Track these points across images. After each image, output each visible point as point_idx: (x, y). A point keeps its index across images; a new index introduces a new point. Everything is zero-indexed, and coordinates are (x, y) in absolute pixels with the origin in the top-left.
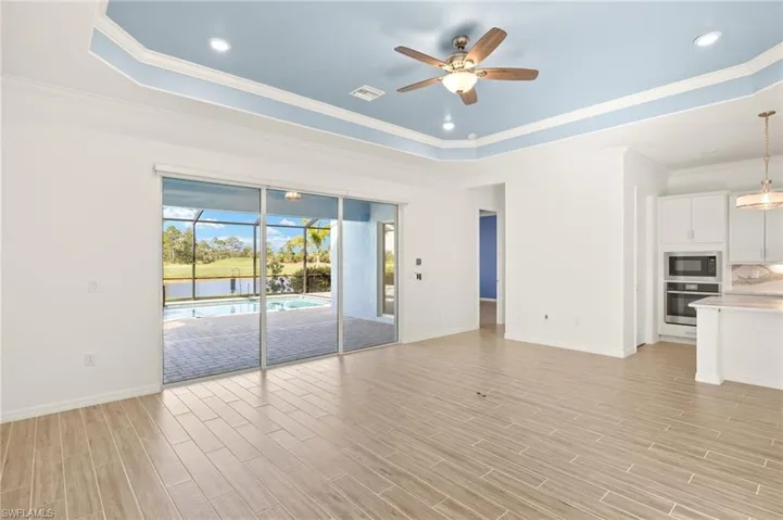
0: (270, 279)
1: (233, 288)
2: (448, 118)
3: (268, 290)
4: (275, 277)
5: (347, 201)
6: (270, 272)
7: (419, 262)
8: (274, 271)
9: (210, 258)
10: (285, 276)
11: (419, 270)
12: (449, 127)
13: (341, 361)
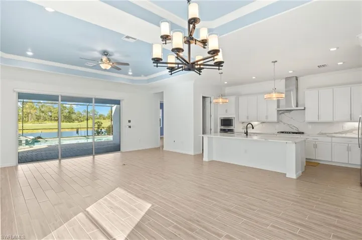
0: (96, 129)
1: (77, 132)
2: (130, 71)
3: (95, 134)
4: (98, 128)
5: (95, 99)
6: (96, 126)
7: (129, 121)
8: (98, 126)
9: (82, 119)
10: (103, 128)
11: (130, 124)
12: (130, 73)
13: (94, 158)
